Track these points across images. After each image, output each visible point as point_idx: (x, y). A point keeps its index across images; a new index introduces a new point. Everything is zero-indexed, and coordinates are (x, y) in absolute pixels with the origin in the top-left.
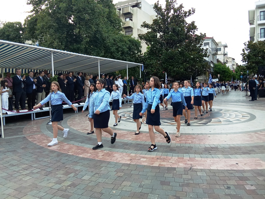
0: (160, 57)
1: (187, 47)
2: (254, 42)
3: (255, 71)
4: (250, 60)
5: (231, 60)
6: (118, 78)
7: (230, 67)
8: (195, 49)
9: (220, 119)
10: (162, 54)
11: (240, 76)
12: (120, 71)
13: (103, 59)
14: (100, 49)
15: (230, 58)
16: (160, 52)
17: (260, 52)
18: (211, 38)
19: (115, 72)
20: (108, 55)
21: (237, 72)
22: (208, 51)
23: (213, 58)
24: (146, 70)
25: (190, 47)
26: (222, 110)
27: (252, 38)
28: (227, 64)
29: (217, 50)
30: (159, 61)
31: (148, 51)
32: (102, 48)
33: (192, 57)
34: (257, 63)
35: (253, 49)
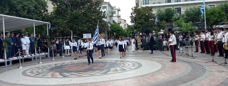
0: (66, 16)
1: (89, 9)
2: (139, 8)
3: (140, 30)
4: (136, 22)
5: (123, 21)
6: (24, 36)
7: (123, 27)
8: (96, 11)
9: (117, 68)
10: (67, 14)
11: (130, 34)
12: (27, 29)
13: (7, 17)
14: (5, 7)
15: (123, 19)
16: (66, 13)
17: (143, 15)
18: (108, 3)
19: (21, 30)
20: (13, 12)
21: (128, 31)
22: (106, 13)
23: (110, 19)
24: (53, 28)
25: (92, 9)
26: (118, 61)
27: (137, 4)
28: (120, 25)
29: (113, 13)
30: (65, 20)
31: (55, 11)
32: (7, 6)
33: (93, 17)
34: (141, 24)
35: (138, 13)
